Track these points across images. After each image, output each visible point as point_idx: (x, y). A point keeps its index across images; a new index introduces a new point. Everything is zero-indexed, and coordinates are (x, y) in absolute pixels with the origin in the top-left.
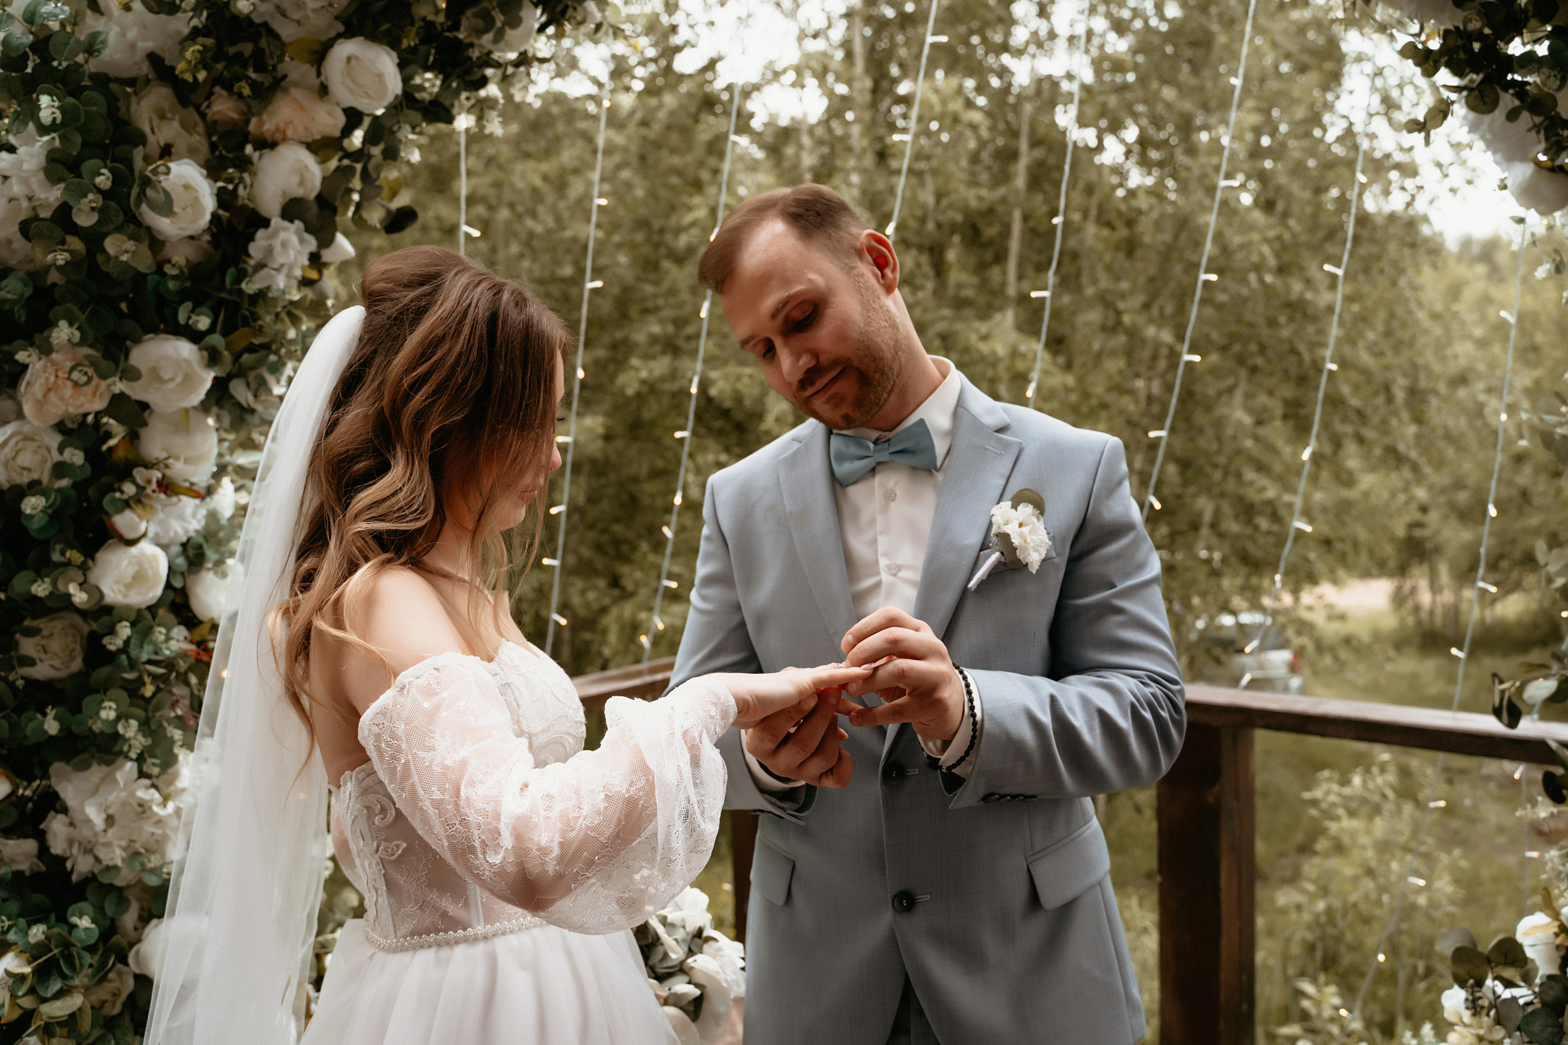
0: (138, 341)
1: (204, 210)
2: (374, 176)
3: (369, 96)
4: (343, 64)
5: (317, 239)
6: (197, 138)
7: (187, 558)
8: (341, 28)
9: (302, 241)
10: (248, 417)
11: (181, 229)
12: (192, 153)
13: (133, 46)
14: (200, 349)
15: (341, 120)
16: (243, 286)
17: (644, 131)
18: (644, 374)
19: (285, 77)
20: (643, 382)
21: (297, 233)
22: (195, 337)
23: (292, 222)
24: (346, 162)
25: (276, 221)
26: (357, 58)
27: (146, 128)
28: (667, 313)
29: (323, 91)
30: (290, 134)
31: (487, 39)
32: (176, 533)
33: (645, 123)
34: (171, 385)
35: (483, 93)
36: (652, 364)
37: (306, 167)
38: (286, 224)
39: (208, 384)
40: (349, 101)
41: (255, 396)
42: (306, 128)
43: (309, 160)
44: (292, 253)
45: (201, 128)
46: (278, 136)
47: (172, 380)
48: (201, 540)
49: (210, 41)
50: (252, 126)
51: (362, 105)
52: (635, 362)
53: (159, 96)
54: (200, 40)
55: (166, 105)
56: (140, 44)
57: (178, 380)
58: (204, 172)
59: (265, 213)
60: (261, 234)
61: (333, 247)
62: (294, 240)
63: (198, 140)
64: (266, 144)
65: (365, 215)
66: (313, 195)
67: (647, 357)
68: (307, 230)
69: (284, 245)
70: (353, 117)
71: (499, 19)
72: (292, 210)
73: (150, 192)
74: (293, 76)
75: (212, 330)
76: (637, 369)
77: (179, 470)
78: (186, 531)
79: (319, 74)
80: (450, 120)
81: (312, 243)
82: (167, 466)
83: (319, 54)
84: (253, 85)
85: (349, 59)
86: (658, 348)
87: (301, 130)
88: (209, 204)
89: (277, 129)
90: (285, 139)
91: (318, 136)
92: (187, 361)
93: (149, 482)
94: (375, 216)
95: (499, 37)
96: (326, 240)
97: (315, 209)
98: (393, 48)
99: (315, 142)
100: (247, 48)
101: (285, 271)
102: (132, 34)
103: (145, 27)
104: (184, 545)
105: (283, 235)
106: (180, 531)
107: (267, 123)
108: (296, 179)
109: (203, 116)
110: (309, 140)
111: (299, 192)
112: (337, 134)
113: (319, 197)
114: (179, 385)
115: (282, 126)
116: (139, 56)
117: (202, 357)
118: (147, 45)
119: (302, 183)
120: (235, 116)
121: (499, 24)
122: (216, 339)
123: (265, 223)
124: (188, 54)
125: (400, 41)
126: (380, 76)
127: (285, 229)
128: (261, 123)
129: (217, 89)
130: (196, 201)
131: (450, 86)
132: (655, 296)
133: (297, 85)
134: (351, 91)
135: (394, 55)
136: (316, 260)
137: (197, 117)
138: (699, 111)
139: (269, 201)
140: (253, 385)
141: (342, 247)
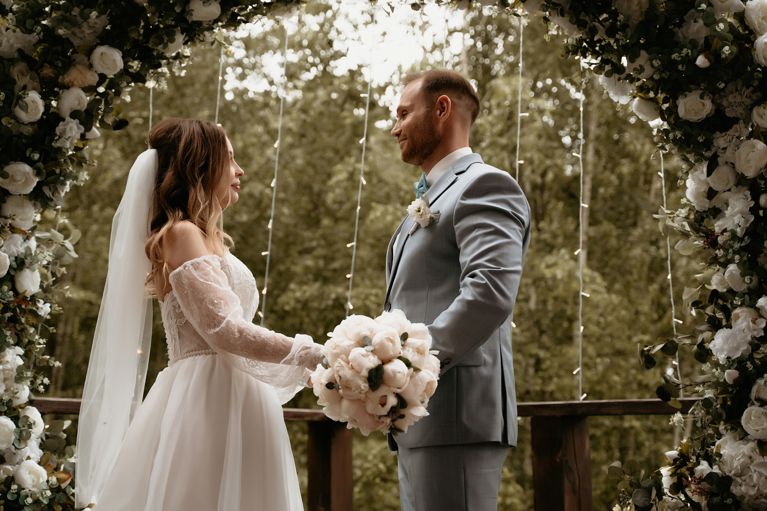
0: (8, 164)
1: (40, 111)
2: (110, 102)
3: (110, 69)
4: (99, 55)
5: (85, 128)
6: (36, 83)
7: (17, 264)
8: (99, 41)
9: (78, 128)
10: (49, 203)
11: (30, 118)
12: (34, 89)
13: (12, 46)
14: (33, 169)
15: (97, 78)
16: (53, 144)
17: (303, 116)
18: (298, 294)
19: (75, 60)
20: (297, 301)
21: (76, 124)
22: (31, 163)
23: (75, 119)
24: (98, 97)
25: (68, 119)
26: (105, 53)
27: (16, 78)
28: (320, 252)
29: (91, 66)
30: (75, 83)
31: (160, 47)
32: (13, 251)
33: (304, 110)
34: (20, 183)
35: (160, 70)
36: (305, 288)
37: (82, 97)
38: (72, 120)
39: (35, 184)
40: (101, 70)
41: (53, 195)
42: (82, 81)
43: (83, 94)
44: (74, 133)
45: (38, 80)
46: (70, 84)
47: (20, 181)
48: (23, 257)
49: (46, 45)
50: (60, 79)
51: (106, 72)
52: (292, 286)
53: (21, 66)
54: (42, 44)
55: (24, 70)
56: (15, 45)
57: (23, 181)
58: (40, 96)
59: (63, 116)
60: (61, 123)
61: (91, 132)
62: (75, 127)
63: (36, 84)
64: (66, 87)
65: (105, 120)
66: (84, 109)
67: (302, 283)
68: (80, 124)
69: (71, 129)
70: (102, 77)
71: (166, 39)
72: (75, 114)
73: (20, 102)
74: (78, 60)
75: (38, 160)
76: (294, 291)
77: (18, 223)
78: (18, 251)
79: (89, 59)
80: (144, 82)
81: (82, 129)
82: (13, 219)
83: (89, 52)
84: (63, 63)
85: (102, 54)
86: (311, 277)
87: (80, 82)
88: (42, 109)
89: (70, 81)
90: (73, 85)
91: (87, 85)
92: (28, 173)
93: (6, 225)
94: (110, 120)
95: (165, 46)
96: (88, 128)
97: (84, 115)
98: (120, 50)
99: (85, 87)
100: (59, 48)
101: (70, 140)
102: (11, 41)
103: (17, 38)
104: (16, 258)
105: (70, 124)
106: (15, 251)
107: (67, 79)
108: (77, 102)
109: (39, 75)
110: (83, 86)
111: (78, 108)
112: (95, 85)
113: (86, 110)
114: (23, 183)
115: (72, 80)
116: (15, 49)
117: (34, 172)
118: (17, 46)
119: (79, 104)
120: (53, 75)
121: (165, 41)
122: (40, 165)
123: (64, 120)
124: (38, 50)
125: (123, 48)
126: (115, 61)
127: (71, 122)
128: (64, 79)
129: (46, 64)
130: (37, 108)
131: (145, 66)
132: (311, 240)
133: (79, 63)
134: (102, 67)
135: (121, 52)
136: (83, 137)
137: (36, 75)
138: (344, 102)
139: (66, 111)
140: (52, 190)
141: (95, 132)
